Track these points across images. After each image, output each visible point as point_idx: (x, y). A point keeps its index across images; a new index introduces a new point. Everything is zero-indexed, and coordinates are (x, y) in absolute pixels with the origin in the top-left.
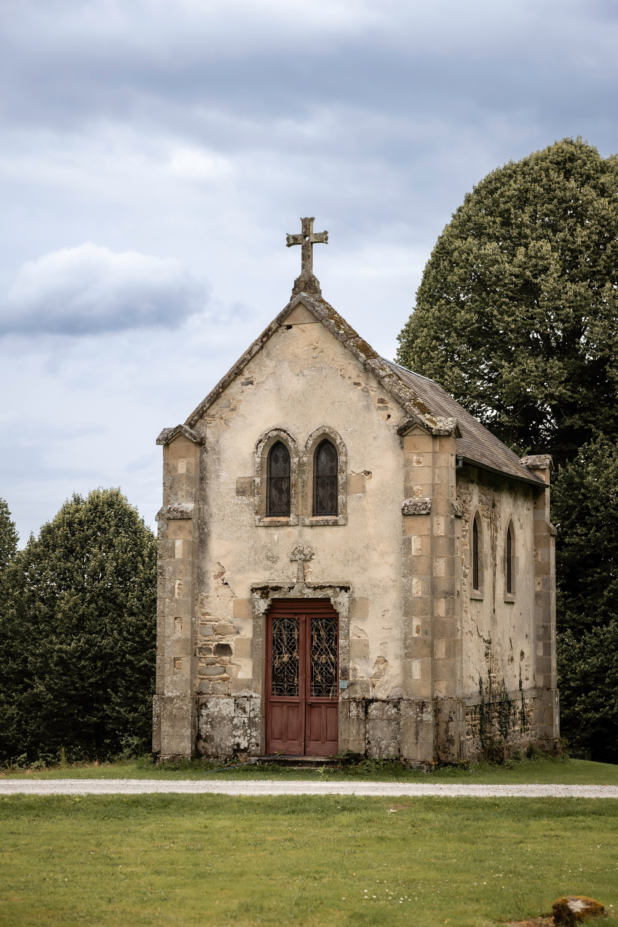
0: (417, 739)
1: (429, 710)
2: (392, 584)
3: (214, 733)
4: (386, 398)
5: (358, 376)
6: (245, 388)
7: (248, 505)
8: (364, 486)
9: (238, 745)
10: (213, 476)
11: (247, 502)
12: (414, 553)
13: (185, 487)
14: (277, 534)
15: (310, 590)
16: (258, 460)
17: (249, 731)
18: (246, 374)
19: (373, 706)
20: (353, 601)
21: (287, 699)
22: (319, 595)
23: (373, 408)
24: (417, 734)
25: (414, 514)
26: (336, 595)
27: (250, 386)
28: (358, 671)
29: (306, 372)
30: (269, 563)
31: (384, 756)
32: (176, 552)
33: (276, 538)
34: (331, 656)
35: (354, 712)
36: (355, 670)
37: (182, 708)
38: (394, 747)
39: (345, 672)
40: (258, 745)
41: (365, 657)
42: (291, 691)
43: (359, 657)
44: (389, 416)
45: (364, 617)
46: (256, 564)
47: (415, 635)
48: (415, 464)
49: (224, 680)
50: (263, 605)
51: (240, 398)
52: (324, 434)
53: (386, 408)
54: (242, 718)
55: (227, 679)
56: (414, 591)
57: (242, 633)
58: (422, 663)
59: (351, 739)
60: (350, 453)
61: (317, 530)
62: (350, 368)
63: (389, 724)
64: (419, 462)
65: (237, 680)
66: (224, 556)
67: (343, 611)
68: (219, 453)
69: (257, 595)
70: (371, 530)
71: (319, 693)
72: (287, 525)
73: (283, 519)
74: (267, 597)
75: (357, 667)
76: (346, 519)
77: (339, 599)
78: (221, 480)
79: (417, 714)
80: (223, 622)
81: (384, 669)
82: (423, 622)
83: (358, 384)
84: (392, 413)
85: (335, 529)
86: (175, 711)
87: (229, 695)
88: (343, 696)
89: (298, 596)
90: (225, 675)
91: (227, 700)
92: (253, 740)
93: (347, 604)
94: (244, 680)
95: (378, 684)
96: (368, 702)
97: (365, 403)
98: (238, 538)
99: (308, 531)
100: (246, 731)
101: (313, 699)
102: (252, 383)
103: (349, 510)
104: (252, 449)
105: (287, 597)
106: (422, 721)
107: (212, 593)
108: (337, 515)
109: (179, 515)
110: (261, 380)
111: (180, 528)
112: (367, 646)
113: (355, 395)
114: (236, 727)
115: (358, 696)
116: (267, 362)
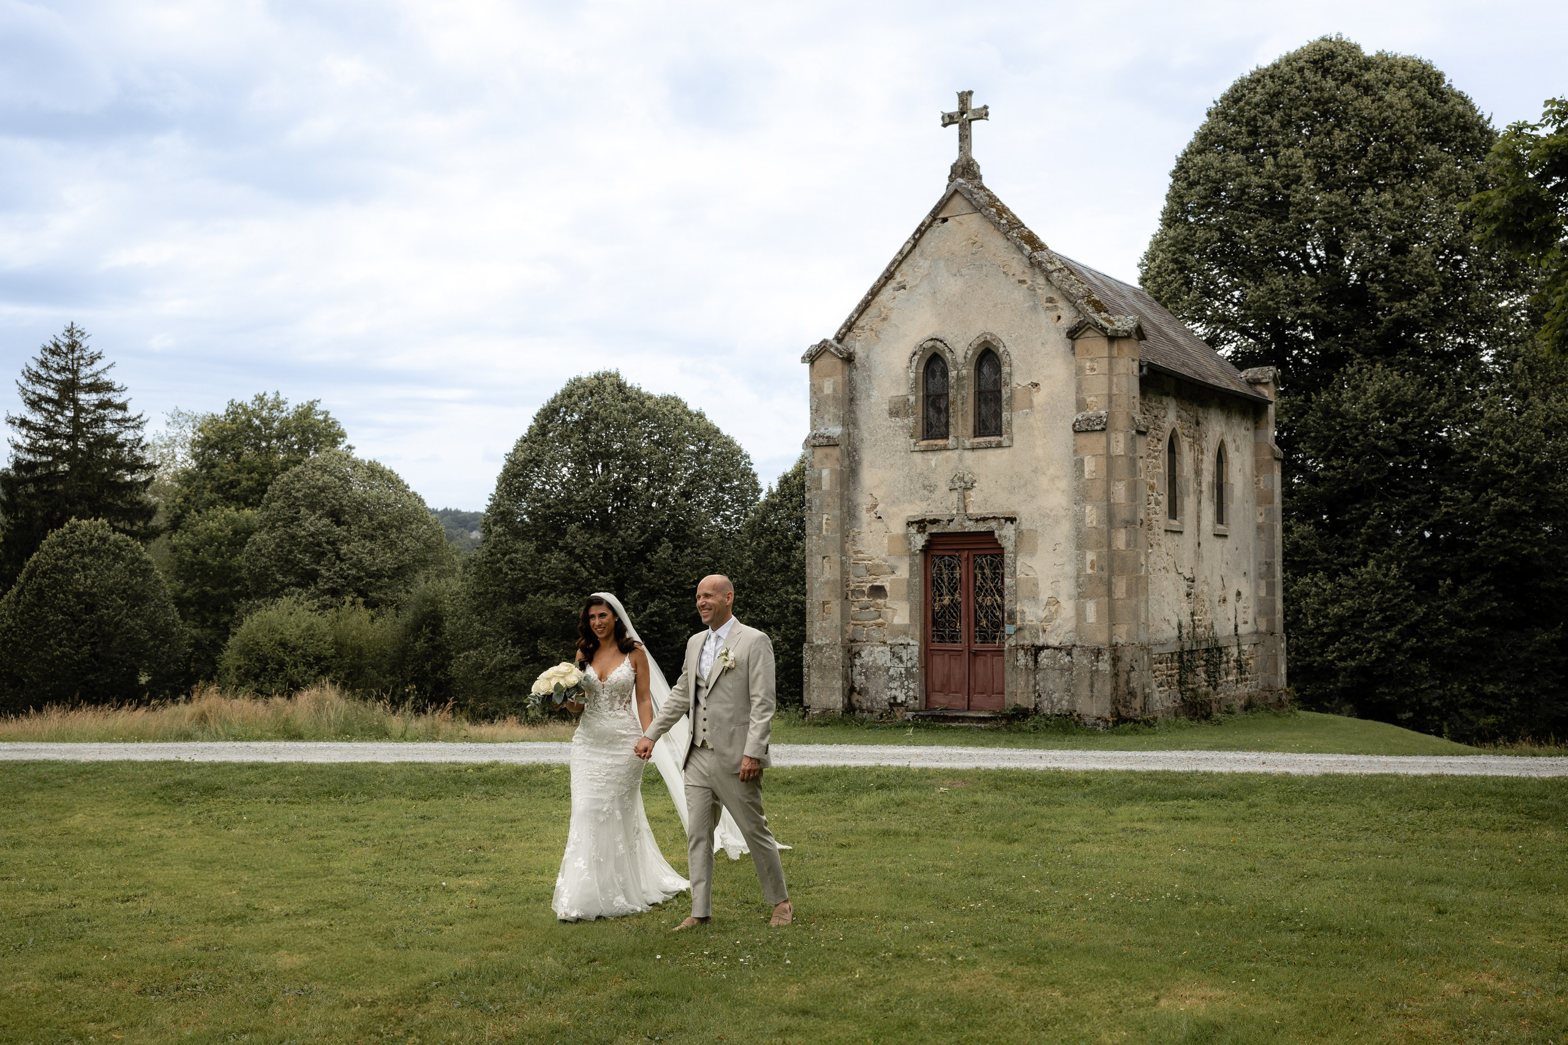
0: (1092, 691)
1: (1106, 657)
2: (1063, 513)
3: (869, 685)
4: (1055, 297)
5: (1024, 272)
6: (897, 293)
7: (902, 427)
8: (1031, 401)
9: (895, 698)
10: (863, 396)
11: (901, 424)
12: (1087, 475)
13: (831, 409)
14: (934, 459)
15: (972, 523)
16: (912, 375)
17: (906, 683)
18: (898, 277)
19: (1043, 654)
20: (1019, 533)
21: (949, 646)
22: (982, 527)
23: (1040, 309)
24: (1092, 685)
25: (1087, 431)
26: (1001, 528)
27: (902, 291)
28: (1027, 614)
29: (964, 271)
30: (926, 492)
31: (1056, 712)
32: (823, 483)
33: (933, 463)
34: (997, 597)
35: (1022, 661)
36: (1023, 612)
37: (832, 658)
38: (1068, 701)
39: (1012, 615)
40: (916, 698)
41: (1034, 598)
42: (953, 638)
43: (1028, 598)
44: (1059, 318)
45: (1032, 553)
46: (912, 494)
47: (1089, 571)
48: (1088, 372)
49: (879, 625)
50: (920, 541)
51: (892, 305)
52: (986, 342)
53: (1056, 308)
54: (899, 669)
55: (883, 624)
56: (1088, 520)
57: (898, 573)
58: (1098, 604)
59: (1019, 691)
60: (1015, 363)
61: (979, 453)
62: (1014, 263)
63: (1062, 675)
64: (1093, 369)
65: (892, 625)
66: (876, 487)
67: (1008, 545)
68: (870, 369)
69: (913, 530)
70: (1039, 452)
71: (984, 640)
72: (945, 448)
73: (941, 442)
74: (924, 532)
75: (1026, 609)
76: (1012, 440)
77: (1004, 532)
78: (872, 401)
79: (1092, 662)
80: (877, 561)
81: (1056, 611)
82: (1099, 556)
83: (1023, 282)
84: (1062, 313)
85: (999, 451)
86: (824, 661)
87: (885, 643)
88: (1010, 643)
89: (959, 529)
90: (880, 620)
91: (881, 649)
92: (911, 693)
93: (1013, 538)
94: (901, 625)
95: (1049, 629)
96: (1039, 649)
97: (1031, 303)
98: (892, 465)
99: (968, 455)
100: (903, 683)
101: (978, 646)
102: (904, 288)
103: (1014, 429)
104: (906, 363)
105: (947, 530)
106: (1097, 670)
107: (865, 529)
108: (1001, 435)
109: (825, 441)
110: (915, 283)
111: (827, 456)
112: (1036, 585)
113: (1019, 295)
114: (892, 679)
115: (1026, 642)
116: (921, 262)
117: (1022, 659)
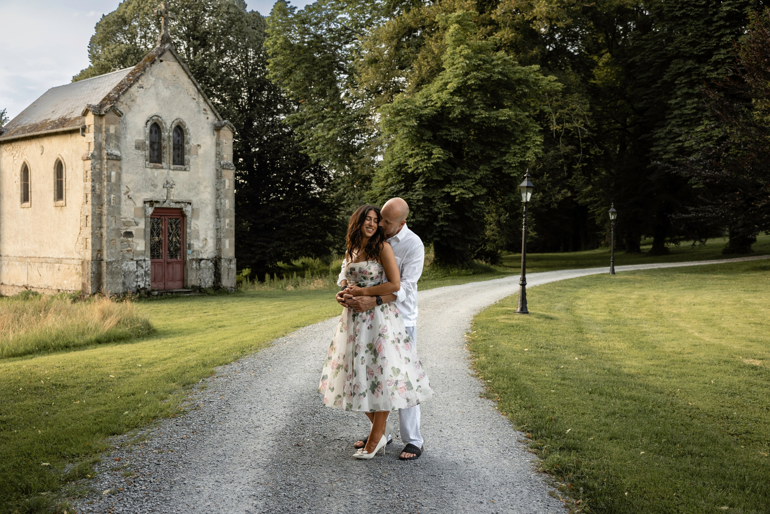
0: (228, 277)
1: (234, 262)
2: (209, 202)
3: (126, 281)
4: (207, 109)
5: (195, 95)
6: (139, 90)
7: (142, 155)
8: (197, 152)
9: (139, 286)
10: (123, 137)
11: (141, 153)
12: (227, 187)
13: (114, 141)
14: (157, 172)
16: (147, 131)
17: (145, 278)
18: (140, 82)
19: (203, 262)
20: (193, 210)
21: (157, 260)
22: (178, 206)
23: (201, 112)
24: (228, 274)
25: (228, 169)
26: (186, 207)
27: (142, 89)
28: (195, 245)
29: (170, 87)
30: (153, 188)
31: (207, 287)
32: (112, 179)
33: (156, 174)
34: (178, 238)
36: (193, 244)
37: (117, 268)
39: (190, 245)
40: (149, 285)
41: (198, 238)
42: (158, 256)
43: (195, 238)
45: (197, 218)
46: (146, 188)
48: (224, 144)
49: (128, 251)
50: (150, 211)
51: (137, 95)
52: (180, 122)
53: (207, 114)
54: (141, 271)
55: (131, 250)
56: (227, 206)
57: (140, 225)
58: (230, 241)
59: (193, 279)
60: (192, 134)
61: (176, 172)
62: (191, 90)
63: (209, 271)
64: (226, 143)
65: (136, 250)
66: (129, 183)
67: (189, 214)
68: (125, 124)
69: (147, 205)
70: (200, 175)
71: (172, 257)
72: (162, 168)
73: (160, 165)
74: (152, 206)
75: (195, 243)
76: (189, 168)
77: (187, 209)
78: (127, 140)
79: (228, 265)
80: (128, 220)
81: (206, 244)
82: (230, 221)
83: (194, 99)
84: (209, 117)
85: (184, 172)
86: (113, 269)
87: (132, 260)
88: (189, 258)
89: (168, 206)
90: (129, 248)
91: (132, 262)
92: (147, 283)
93: (190, 212)
94: (140, 251)
95: (203, 251)
96: (201, 260)
97: (198, 109)
98: (137, 173)
99: (171, 172)
100: (143, 278)
101: (169, 260)
102: (142, 87)
103: (191, 164)
104: (144, 125)
105: (163, 206)
107: (123, 203)
108: (185, 165)
109: (115, 157)
110: (148, 87)
111: (114, 165)
112: (198, 232)
113: (193, 104)
114: (137, 277)
115: (195, 257)
116: (151, 78)
117: (195, 265)
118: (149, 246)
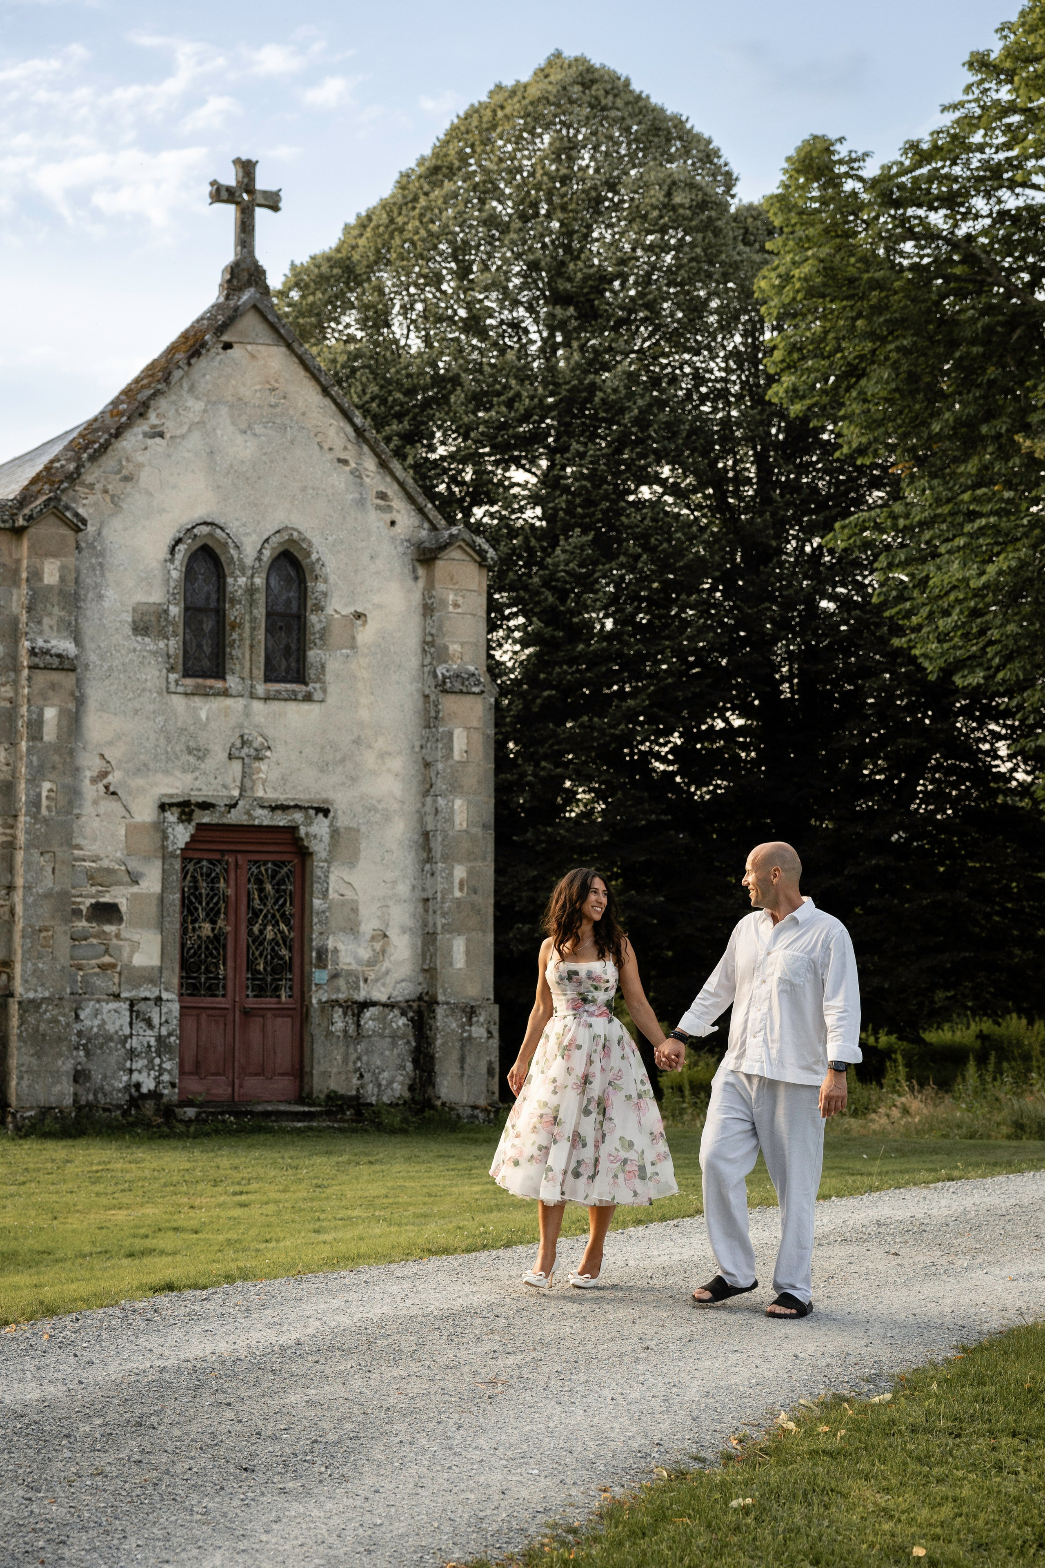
0: (462, 1068)
1: (482, 1019)
2: (396, 806)
3: (92, 1066)
4: (390, 493)
5: (345, 448)
6: (150, 442)
7: (154, 653)
8: (353, 638)
9: (138, 1086)
10: (90, 595)
11: (152, 647)
12: (457, 756)
13: (56, 610)
14: (205, 708)
15: (265, 812)
16: (175, 574)
17: (157, 1061)
18: (153, 418)
19: (369, 1013)
20: (335, 833)
21: (208, 1002)
22: (281, 820)
23: (369, 505)
24: (461, 1059)
25: (461, 692)
26: (309, 822)
27: (158, 440)
28: (342, 954)
29: (258, 429)
30: (192, 759)
31: (386, 1099)
32: (46, 729)
33: (203, 715)
34: (282, 926)
35: (339, 1025)
36: (336, 950)
38: (402, 1084)
39: (322, 953)
40: (173, 1085)
41: (353, 929)
42: (211, 991)
43: (344, 930)
44: (393, 523)
45: (352, 863)
46: (169, 760)
47: (457, 894)
48: (451, 608)
49: (103, 967)
50: (181, 835)
51: (140, 459)
52: (291, 541)
53: (389, 508)
54: (146, 1037)
55: (113, 966)
56: (457, 821)
57: (144, 883)
58: (469, 941)
59: (335, 1070)
60: (332, 578)
61: (276, 706)
62: (332, 432)
63: (394, 1045)
64: (456, 605)
65: (128, 967)
66: (110, 743)
67: (320, 848)
68: (102, 554)
69: (171, 817)
70: (364, 714)
71: (260, 992)
72: (226, 693)
73: (219, 684)
74: (189, 821)
75: (341, 947)
76: (324, 691)
77: (314, 829)
78: (106, 604)
79: (462, 1026)
80: (105, 863)
81: (383, 951)
82: (470, 872)
83: (345, 462)
84: (398, 518)
85: (305, 707)
87: (117, 997)
88: (317, 998)
89: (244, 820)
90: (107, 959)
91: (114, 1005)
92: (166, 1077)
93: (326, 838)
94: (145, 968)
95: (372, 976)
96: (362, 1006)
97: (357, 495)
98: (136, 712)
99: (257, 705)
100: (151, 1061)
101: (251, 1002)
102: (161, 435)
103: (329, 677)
104: (163, 552)
105: (225, 821)
106: (470, 1038)
107: (88, 809)
108: (306, 684)
109: (56, 662)
110: (178, 432)
111: (53, 686)
112: (355, 911)
113: (340, 479)
114: (132, 1054)
115: (341, 996)
116: (190, 402)
117: (339, 1022)
118: (175, 953)
